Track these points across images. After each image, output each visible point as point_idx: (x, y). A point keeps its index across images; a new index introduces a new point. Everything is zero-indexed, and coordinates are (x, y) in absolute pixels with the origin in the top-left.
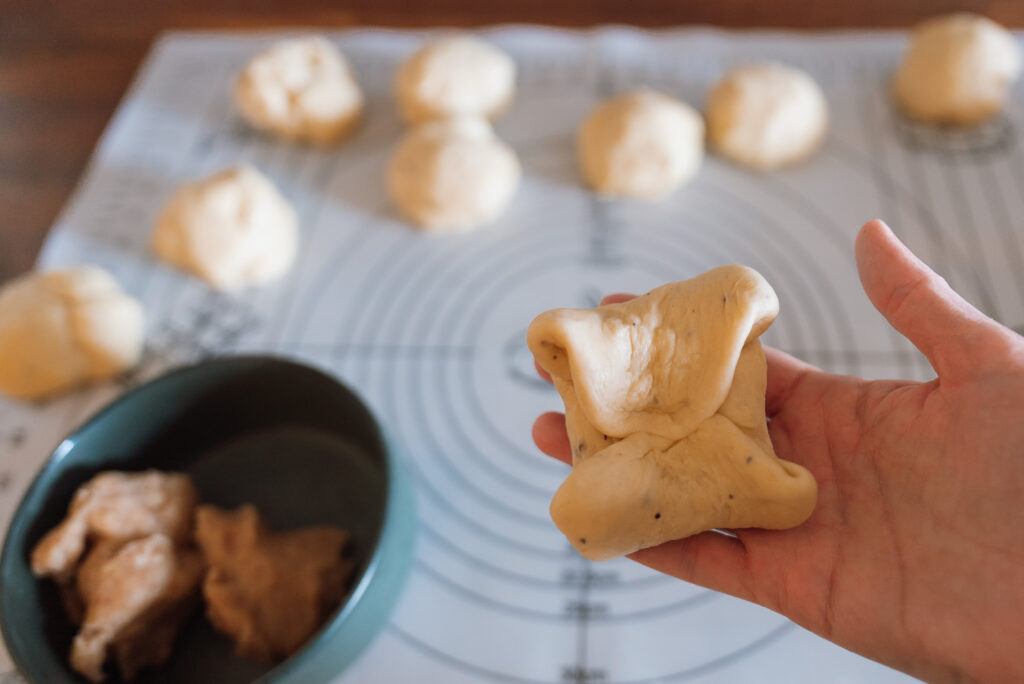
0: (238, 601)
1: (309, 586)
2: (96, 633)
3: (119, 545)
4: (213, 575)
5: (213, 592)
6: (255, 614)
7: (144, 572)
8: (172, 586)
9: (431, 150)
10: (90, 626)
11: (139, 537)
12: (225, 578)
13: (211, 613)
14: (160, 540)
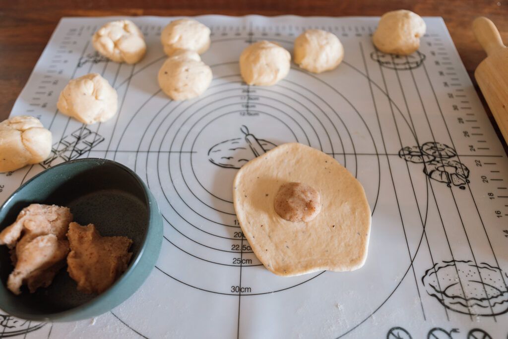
0: (81, 266)
1: (113, 263)
2: (19, 273)
3: (35, 236)
4: (72, 253)
5: (70, 261)
6: (87, 273)
7: (42, 249)
8: (54, 257)
9: (177, 65)
10: (17, 270)
11: (43, 234)
12: (76, 256)
13: (68, 270)
14: (52, 236)
